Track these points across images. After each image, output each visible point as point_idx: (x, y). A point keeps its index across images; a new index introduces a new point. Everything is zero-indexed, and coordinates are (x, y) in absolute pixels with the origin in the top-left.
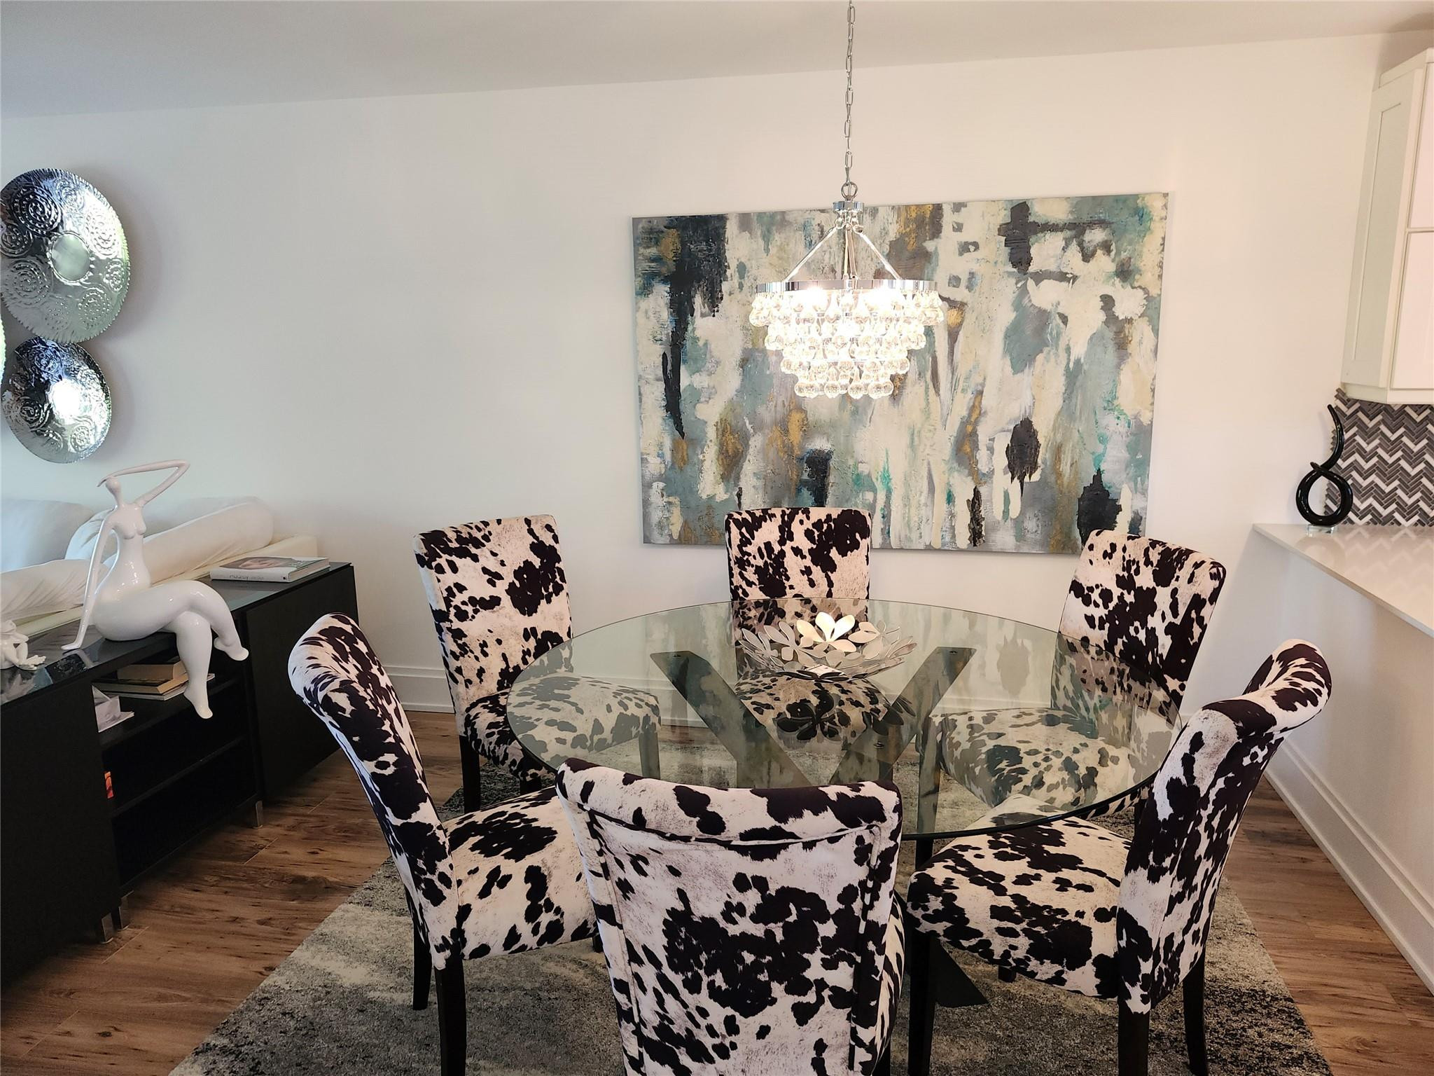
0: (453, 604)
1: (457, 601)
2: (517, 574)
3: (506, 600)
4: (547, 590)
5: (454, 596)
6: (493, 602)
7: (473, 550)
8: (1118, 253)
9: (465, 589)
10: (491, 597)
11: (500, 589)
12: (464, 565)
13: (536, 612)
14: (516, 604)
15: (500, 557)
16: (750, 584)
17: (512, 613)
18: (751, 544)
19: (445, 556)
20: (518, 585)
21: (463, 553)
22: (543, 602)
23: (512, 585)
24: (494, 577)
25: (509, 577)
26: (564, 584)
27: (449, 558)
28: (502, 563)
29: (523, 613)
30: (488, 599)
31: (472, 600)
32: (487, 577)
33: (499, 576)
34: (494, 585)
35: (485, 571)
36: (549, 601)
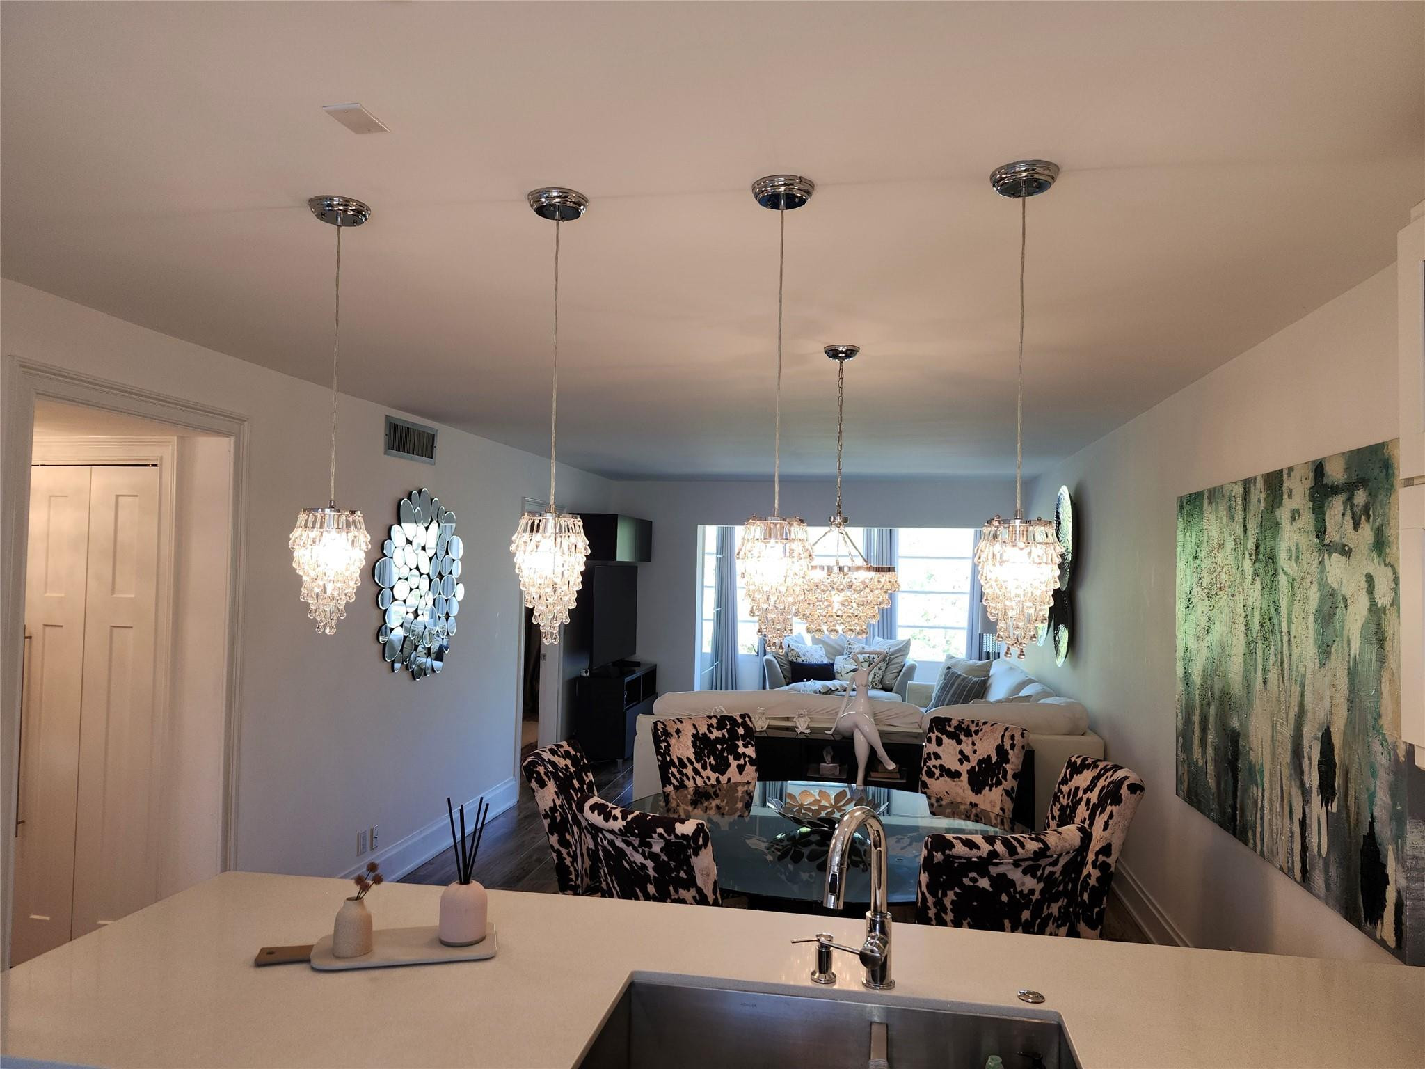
0: (927, 764)
1: (930, 764)
2: (980, 762)
3: (965, 777)
4: (992, 781)
5: (930, 759)
6: (955, 775)
7: (962, 737)
8: (1374, 520)
9: (940, 758)
10: (956, 770)
11: (964, 768)
12: (948, 744)
13: (981, 794)
14: (970, 782)
15: (976, 747)
16: (1053, 818)
17: (966, 788)
18: (1067, 784)
19: (936, 733)
20: (977, 770)
21: (951, 736)
22: (987, 788)
23: (973, 768)
24: (964, 758)
25: (973, 763)
26: (1003, 781)
27: (940, 735)
28: (975, 752)
29: (973, 790)
30: (953, 771)
31: (942, 767)
32: (960, 757)
33: (967, 759)
34: (961, 763)
35: (961, 752)
36: (990, 790)
